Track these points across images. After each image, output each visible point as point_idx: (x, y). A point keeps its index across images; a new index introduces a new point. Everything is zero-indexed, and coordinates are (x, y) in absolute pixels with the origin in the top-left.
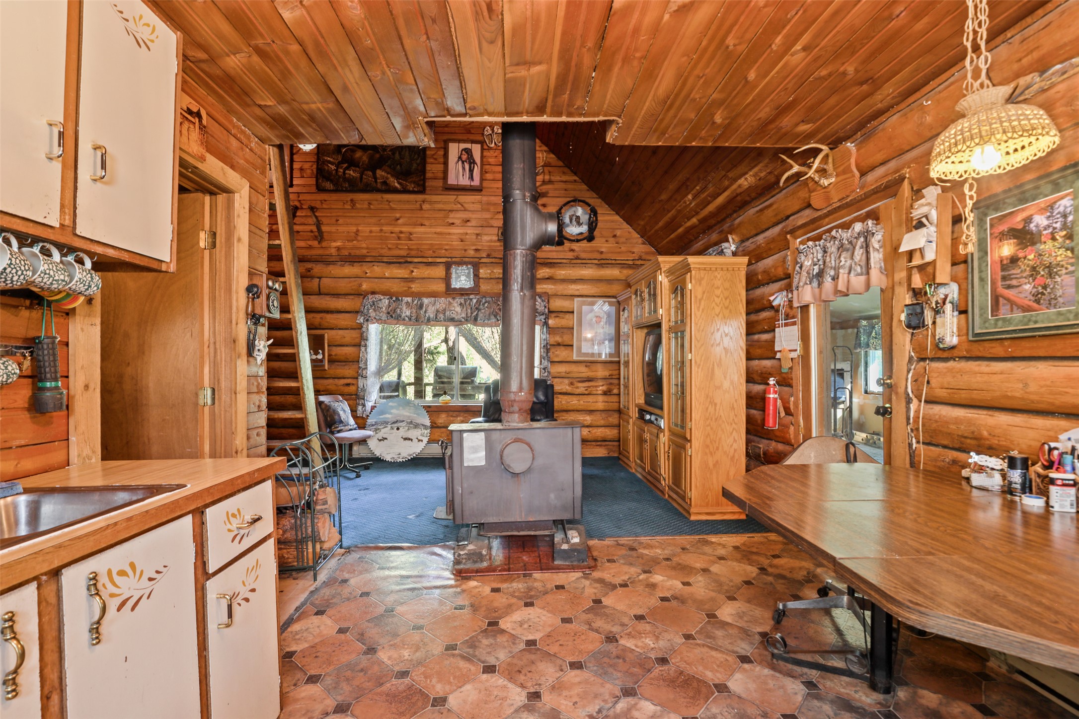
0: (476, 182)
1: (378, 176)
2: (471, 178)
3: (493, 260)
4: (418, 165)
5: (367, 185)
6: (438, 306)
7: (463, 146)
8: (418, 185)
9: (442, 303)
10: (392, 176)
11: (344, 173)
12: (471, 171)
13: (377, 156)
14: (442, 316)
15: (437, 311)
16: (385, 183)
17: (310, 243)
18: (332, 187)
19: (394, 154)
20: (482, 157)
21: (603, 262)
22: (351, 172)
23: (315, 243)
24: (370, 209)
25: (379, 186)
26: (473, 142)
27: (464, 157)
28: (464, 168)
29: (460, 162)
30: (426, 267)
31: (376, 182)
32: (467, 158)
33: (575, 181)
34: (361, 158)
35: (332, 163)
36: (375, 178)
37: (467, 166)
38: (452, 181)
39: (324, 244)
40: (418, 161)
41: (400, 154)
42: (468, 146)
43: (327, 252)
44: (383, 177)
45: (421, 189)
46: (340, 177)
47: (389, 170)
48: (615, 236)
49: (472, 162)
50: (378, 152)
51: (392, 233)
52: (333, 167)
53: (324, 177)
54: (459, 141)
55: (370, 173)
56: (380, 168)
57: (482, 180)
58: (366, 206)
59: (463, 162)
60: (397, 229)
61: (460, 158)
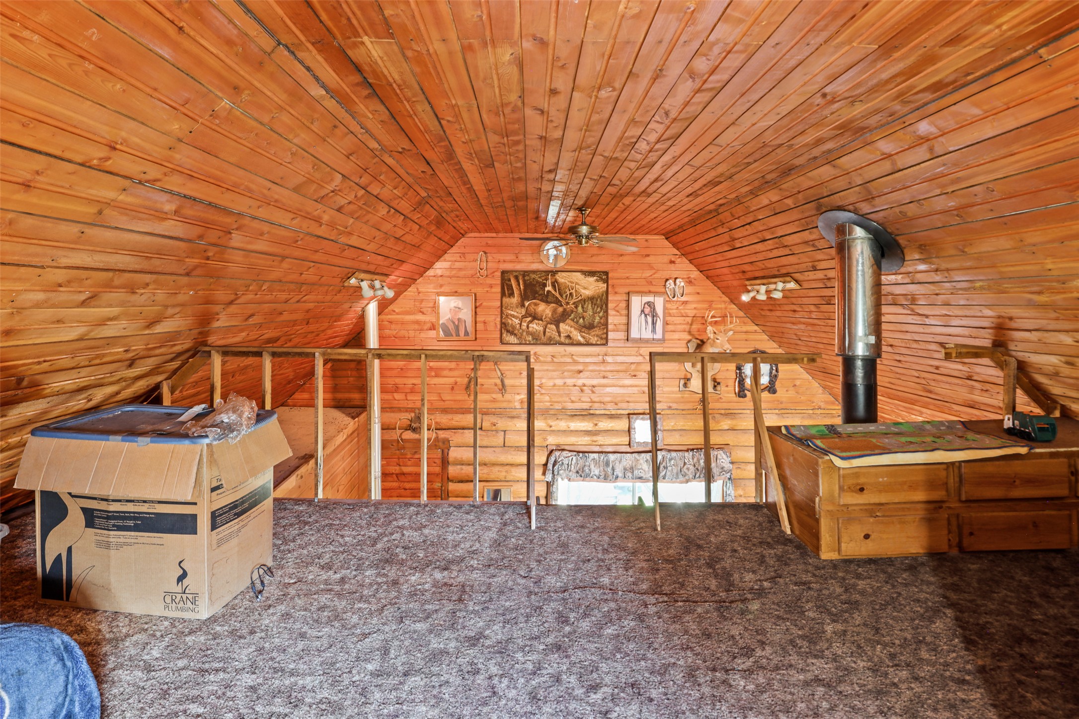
0: (659, 335)
1: (561, 330)
2: (654, 330)
3: (673, 412)
4: (601, 318)
5: (550, 339)
6: (624, 463)
7: (647, 299)
8: (601, 338)
9: (628, 460)
10: (575, 329)
11: (528, 327)
12: (654, 323)
13: (560, 309)
14: (630, 475)
15: (625, 469)
16: (569, 337)
17: (494, 396)
18: (516, 341)
19: (576, 307)
20: (665, 308)
21: (783, 411)
22: (535, 326)
23: (499, 396)
24: (553, 362)
25: (563, 339)
26: (656, 293)
27: (647, 310)
28: (647, 322)
29: (643, 315)
30: (610, 420)
31: (560, 336)
32: (650, 311)
33: (756, 332)
34: (544, 311)
35: (516, 317)
36: (559, 333)
37: (650, 319)
38: (634, 334)
39: (507, 396)
40: (601, 314)
41: (583, 307)
42: (650, 299)
43: (511, 405)
44: (566, 331)
45: (604, 342)
46: (523, 331)
47: (572, 323)
48: (795, 385)
49: (654, 315)
50: (561, 306)
51: (575, 386)
52: (517, 321)
53: (508, 331)
54: (642, 293)
55: (553, 327)
56: (564, 321)
57: (664, 332)
58: (549, 359)
59: (646, 315)
60: (580, 382)
61: (643, 311)
